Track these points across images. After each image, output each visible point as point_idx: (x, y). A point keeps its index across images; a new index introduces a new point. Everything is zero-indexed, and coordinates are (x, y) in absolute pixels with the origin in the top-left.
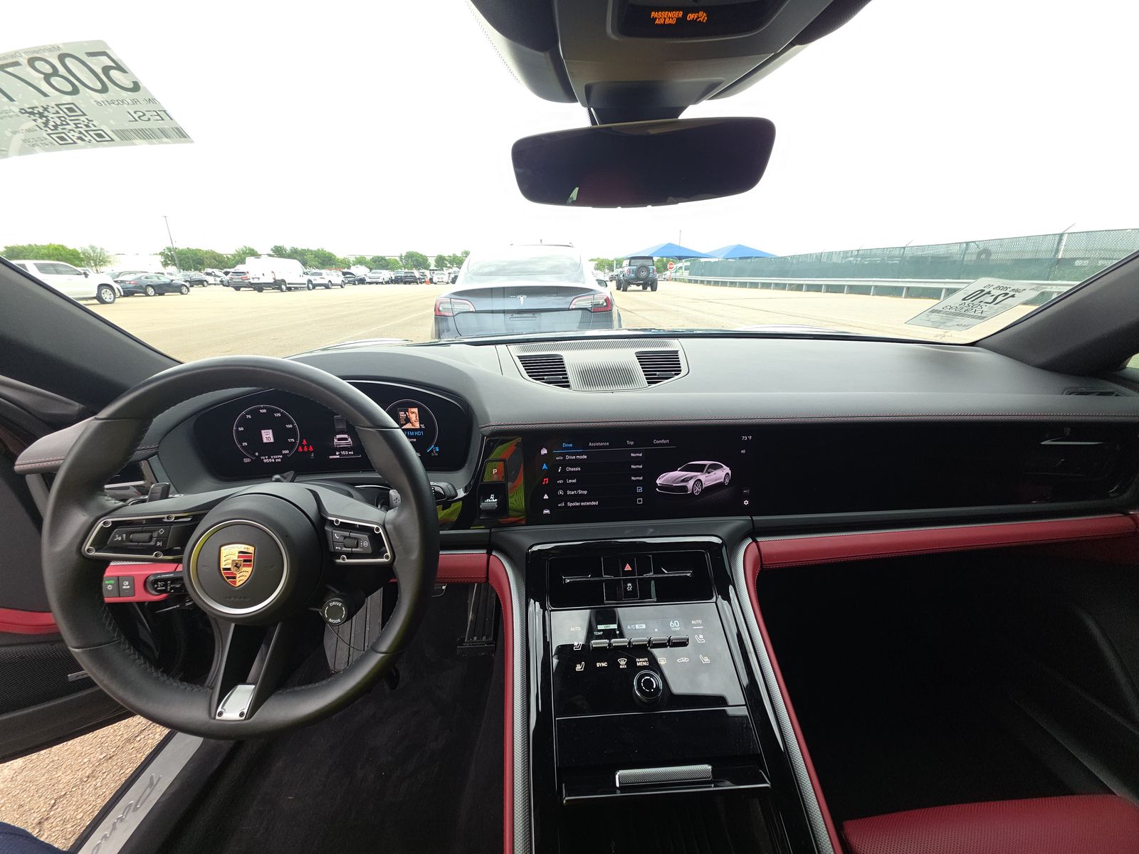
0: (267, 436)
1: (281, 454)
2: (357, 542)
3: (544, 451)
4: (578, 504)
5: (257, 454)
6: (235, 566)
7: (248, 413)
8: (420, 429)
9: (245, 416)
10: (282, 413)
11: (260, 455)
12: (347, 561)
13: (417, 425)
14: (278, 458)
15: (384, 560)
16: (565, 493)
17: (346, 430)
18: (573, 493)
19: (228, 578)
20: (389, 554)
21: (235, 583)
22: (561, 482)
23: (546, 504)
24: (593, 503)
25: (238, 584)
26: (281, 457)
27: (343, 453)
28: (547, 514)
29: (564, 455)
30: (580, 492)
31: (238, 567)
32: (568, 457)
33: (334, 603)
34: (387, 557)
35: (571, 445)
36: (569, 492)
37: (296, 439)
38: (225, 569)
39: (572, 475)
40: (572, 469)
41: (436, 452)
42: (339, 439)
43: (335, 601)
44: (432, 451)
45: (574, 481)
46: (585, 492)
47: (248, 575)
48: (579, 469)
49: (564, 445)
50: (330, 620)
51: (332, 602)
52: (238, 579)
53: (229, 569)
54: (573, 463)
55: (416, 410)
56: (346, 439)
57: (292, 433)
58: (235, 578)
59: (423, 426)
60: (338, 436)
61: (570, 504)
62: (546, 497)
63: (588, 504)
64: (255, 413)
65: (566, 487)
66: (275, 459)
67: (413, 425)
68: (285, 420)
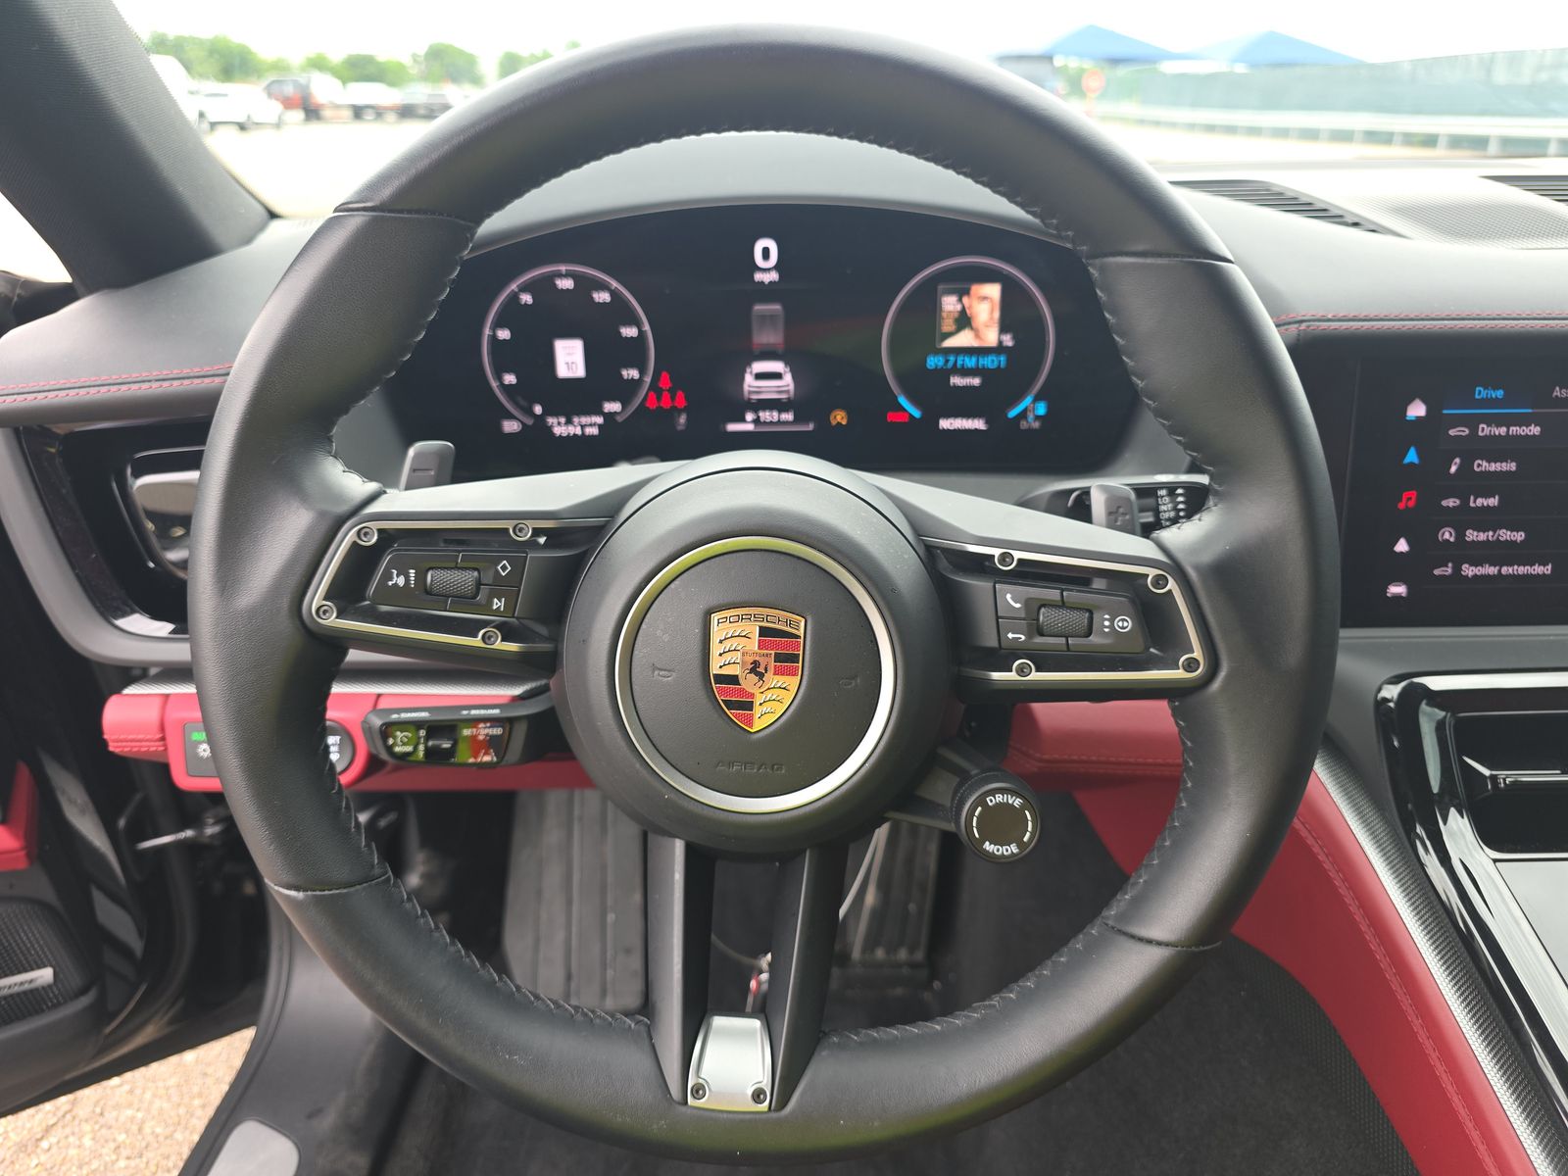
0: (570, 358)
1: (599, 412)
2: (1091, 619)
3: (1417, 410)
4: (1492, 570)
5: (538, 409)
6: (753, 671)
7: (524, 289)
8: (999, 349)
9: (514, 297)
10: (614, 293)
11: (547, 412)
12: (1036, 676)
13: (991, 337)
14: (589, 425)
15: (1179, 674)
16: (1460, 535)
17: (780, 350)
18: (1482, 537)
19: (730, 704)
20: (1197, 653)
21: (750, 721)
22: (1451, 503)
23: (1400, 568)
24: (1538, 569)
25: (758, 725)
26: (599, 420)
27: (766, 416)
28: (1397, 598)
29: (1472, 422)
30: (1505, 535)
31: (761, 676)
32: (1484, 430)
33: (999, 798)
34: (1191, 665)
35: (1500, 393)
36: (1471, 535)
37: (642, 372)
38: (720, 679)
39: (1489, 484)
40: (1494, 467)
41: (1038, 418)
42: (759, 376)
43: (1002, 791)
44: (1023, 415)
45: (1493, 501)
46: (1520, 536)
47: (788, 698)
48: (1513, 466)
49: (1481, 393)
50: (988, 846)
51: (993, 792)
52: (757, 710)
53: (733, 680)
54: (1496, 449)
55: (993, 290)
56: (777, 376)
57: (634, 352)
58: (749, 706)
59: (1008, 340)
60: (760, 366)
61: (1469, 571)
62: (1402, 546)
63: (1522, 570)
64: (543, 287)
65: (1464, 519)
66: (583, 427)
67: (977, 336)
68: (620, 312)
